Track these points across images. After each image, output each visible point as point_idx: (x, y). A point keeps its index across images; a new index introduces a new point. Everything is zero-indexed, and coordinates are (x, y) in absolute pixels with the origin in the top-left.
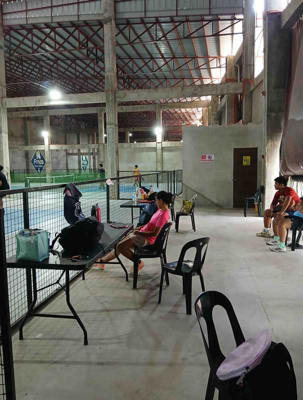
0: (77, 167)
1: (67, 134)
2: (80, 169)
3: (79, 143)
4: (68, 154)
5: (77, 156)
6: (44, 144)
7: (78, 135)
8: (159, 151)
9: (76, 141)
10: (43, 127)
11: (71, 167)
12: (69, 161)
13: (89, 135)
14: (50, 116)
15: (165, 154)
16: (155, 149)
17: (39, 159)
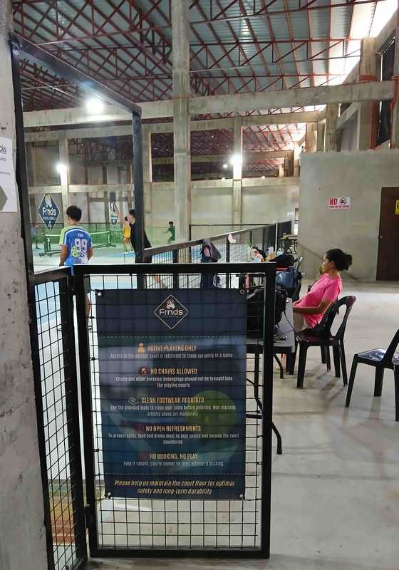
0: (103, 220)
1: (89, 169)
2: (107, 223)
4: (90, 200)
5: (103, 203)
6: (60, 185)
8: (237, 193)
9: (101, 179)
10: (59, 157)
11: (94, 220)
12: (92, 211)
13: (120, 169)
14: (69, 140)
15: (247, 198)
16: (230, 191)
17: (49, 208)
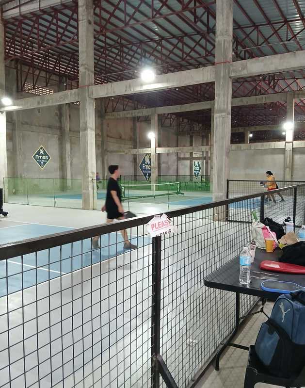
0: (188, 173)
1: (179, 137)
2: (191, 176)
3: (191, 145)
4: (179, 159)
5: (189, 161)
6: (150, 147)
7: (191, 137)
8: (289, 154)
9: (188, 143)
10: (150, 127)
11: (181, 173)
12: (180, 167)
13: (203, 137)
14: (159, 115)
15: (297, 157)
16: (283, 151)
17: (147, 164)
